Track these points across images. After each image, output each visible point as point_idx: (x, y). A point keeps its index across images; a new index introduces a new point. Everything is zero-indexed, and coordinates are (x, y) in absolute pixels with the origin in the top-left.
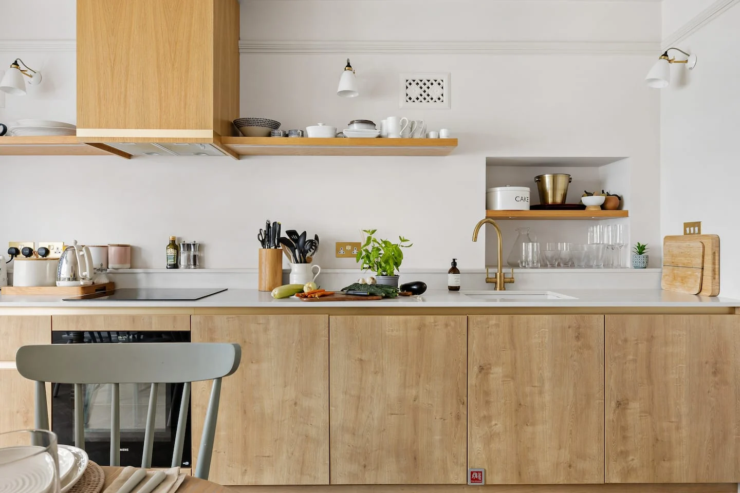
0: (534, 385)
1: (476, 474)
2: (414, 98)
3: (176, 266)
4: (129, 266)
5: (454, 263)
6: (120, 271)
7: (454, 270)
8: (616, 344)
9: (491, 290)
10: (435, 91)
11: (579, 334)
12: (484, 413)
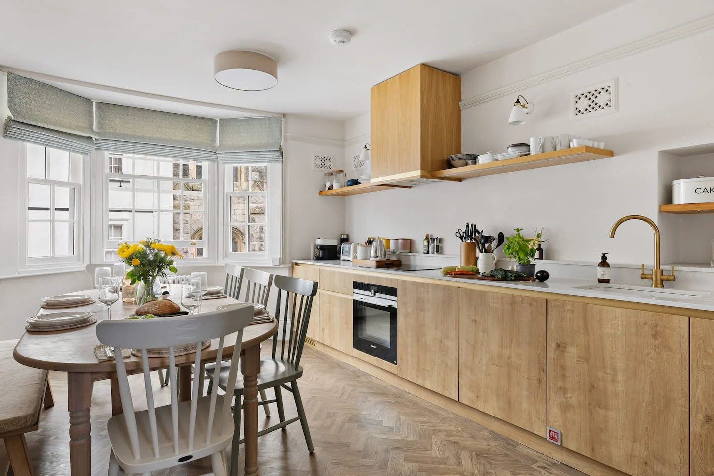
0: (606, 372)
1: (554, 434)
2: (582, 110)
3: (428, 252)
4: (409, 251)
5: (604, 258)
6: (403, 254)
7: (604, 263)
8: (705, 351)
9: (649, 286)
10: (602, 99)
11: (656, 332)
12: (560, 384)
